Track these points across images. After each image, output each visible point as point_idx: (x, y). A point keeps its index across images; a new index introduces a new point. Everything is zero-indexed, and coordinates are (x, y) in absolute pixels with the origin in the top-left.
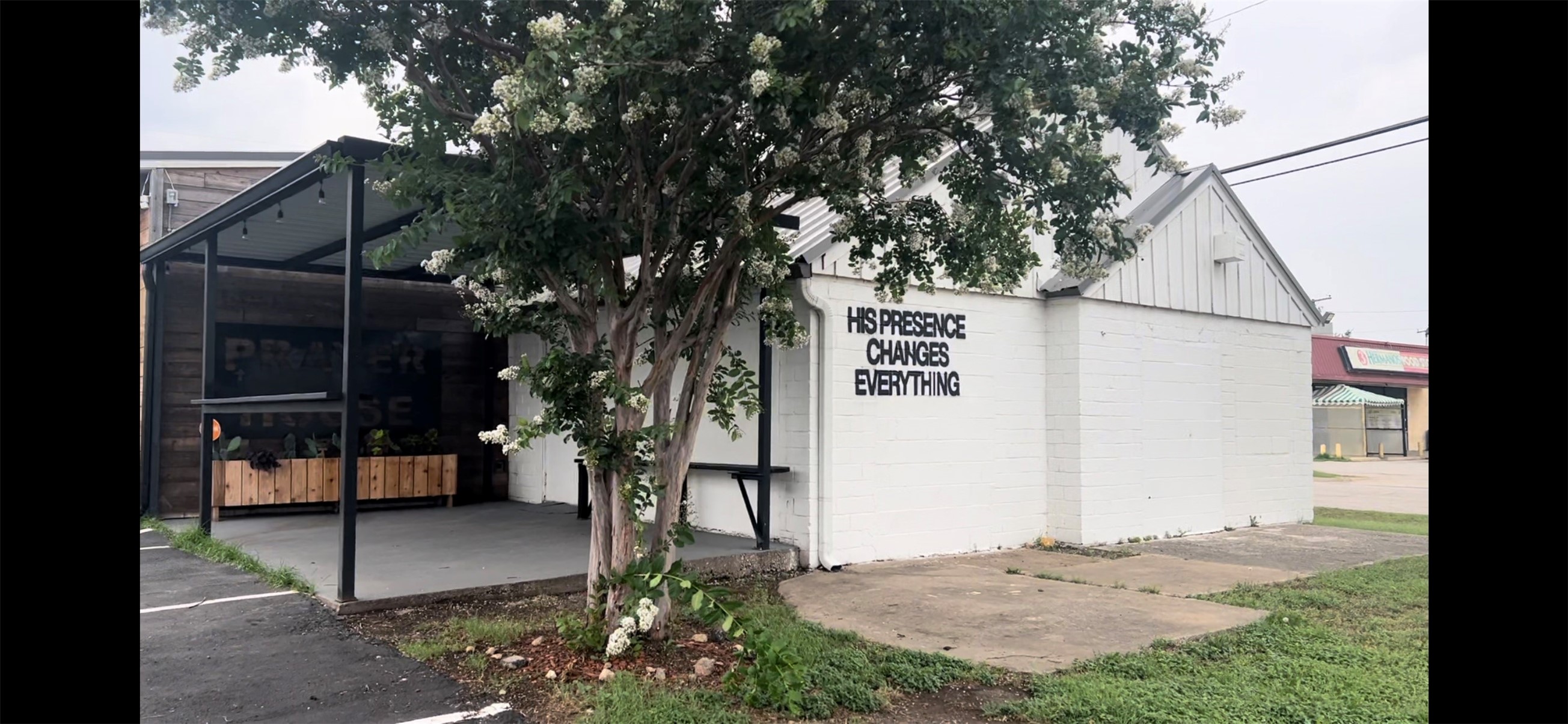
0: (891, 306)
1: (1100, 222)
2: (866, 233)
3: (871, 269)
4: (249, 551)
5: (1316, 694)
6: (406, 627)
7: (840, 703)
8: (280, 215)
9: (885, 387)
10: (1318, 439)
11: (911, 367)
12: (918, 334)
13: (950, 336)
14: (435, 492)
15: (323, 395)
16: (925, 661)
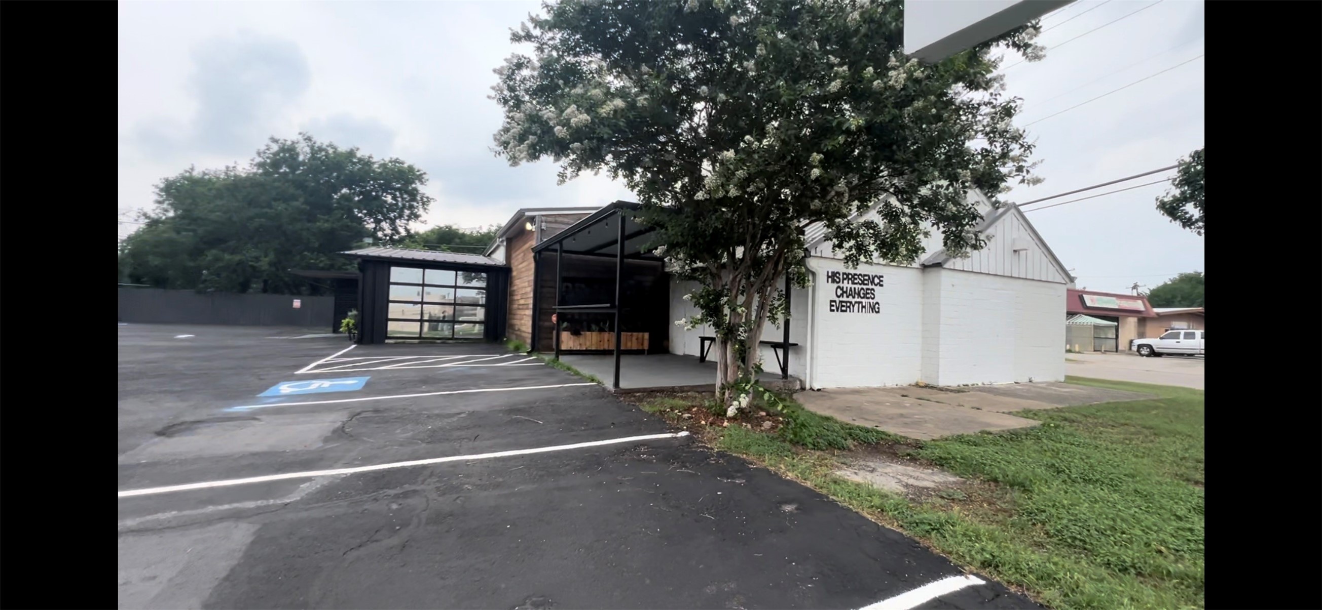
0: (852, 271)
1: (968, 232)
2: (841, 237)
3: (840, 254)
4: (575, 367)
5: (1070, 459)
6: (640, 400)
7: (830, 445)
8: (589, 232)
9: (844, 308)
10: (1068, 341)
11: (857, 299)
12: (860, 284)
13: (876, 285)
14: (640, 348)
15: (608, 305)
16: (868, 431)
